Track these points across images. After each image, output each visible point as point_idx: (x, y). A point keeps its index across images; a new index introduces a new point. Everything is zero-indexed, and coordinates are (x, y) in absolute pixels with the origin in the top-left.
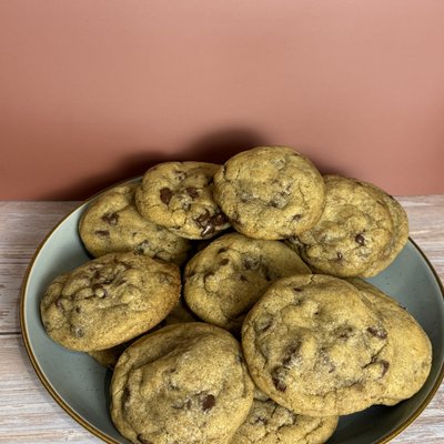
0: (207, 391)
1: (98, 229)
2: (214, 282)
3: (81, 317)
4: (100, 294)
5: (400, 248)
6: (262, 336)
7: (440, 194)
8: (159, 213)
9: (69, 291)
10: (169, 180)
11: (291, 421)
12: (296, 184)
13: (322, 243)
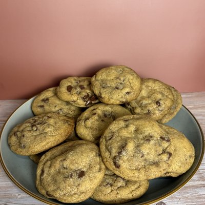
0: (81, 169)
1: (39, 105)
2: (89, 123)
3: (25, 139)
4: (35, 129)
5: (178, 109)
6: (108, 143)
7: (198, 92)
8: (66, 96)
9: (21, 128)
10: (71, 83)
11: (124, 185)
12: (127, 79)
13: (141, 106)
